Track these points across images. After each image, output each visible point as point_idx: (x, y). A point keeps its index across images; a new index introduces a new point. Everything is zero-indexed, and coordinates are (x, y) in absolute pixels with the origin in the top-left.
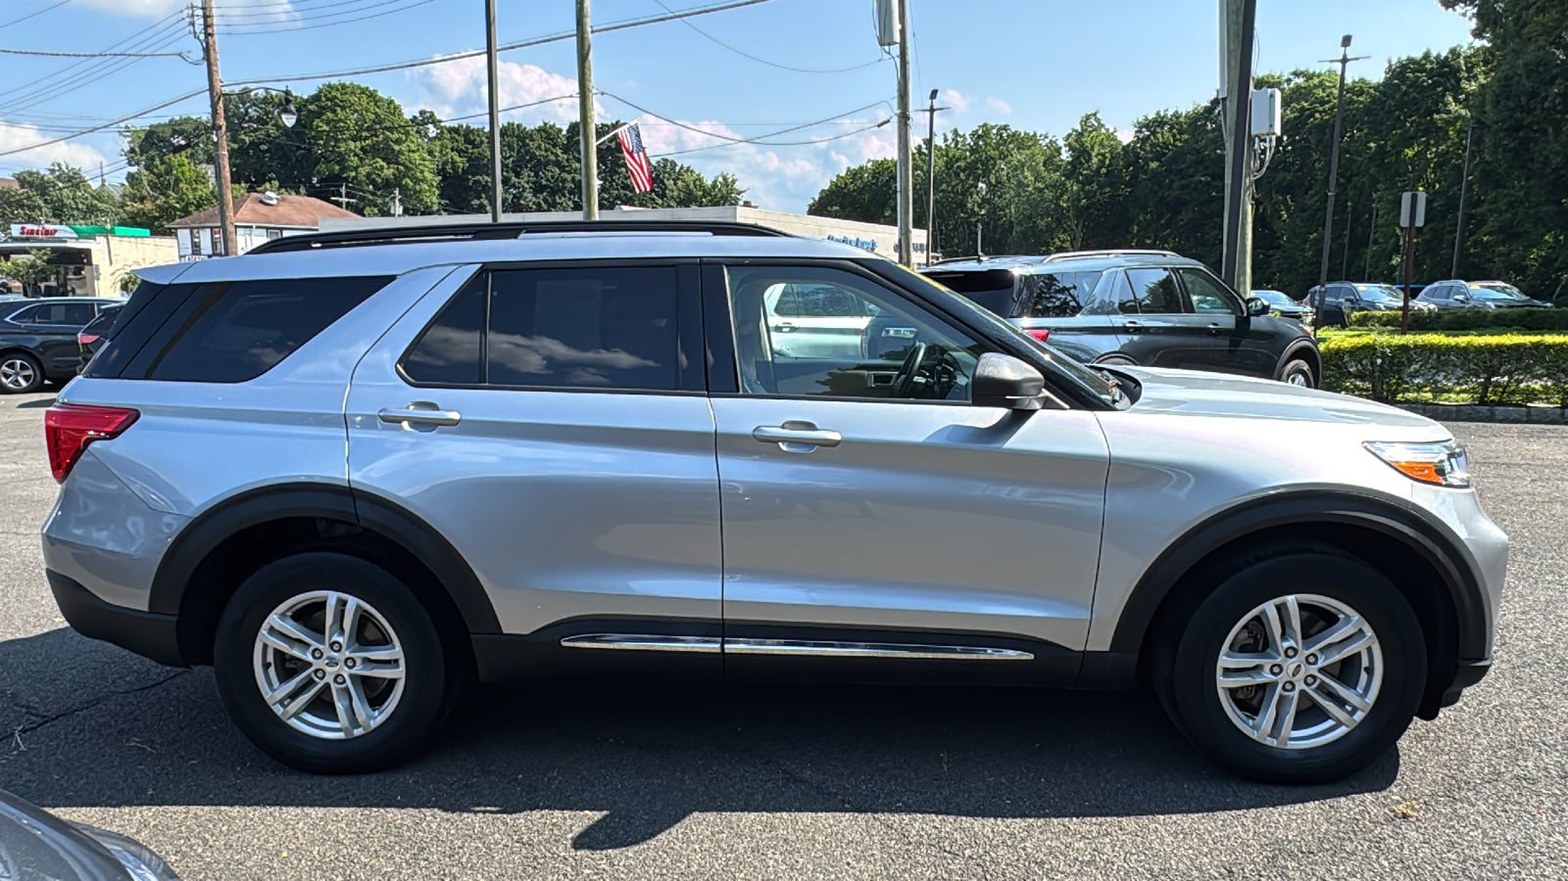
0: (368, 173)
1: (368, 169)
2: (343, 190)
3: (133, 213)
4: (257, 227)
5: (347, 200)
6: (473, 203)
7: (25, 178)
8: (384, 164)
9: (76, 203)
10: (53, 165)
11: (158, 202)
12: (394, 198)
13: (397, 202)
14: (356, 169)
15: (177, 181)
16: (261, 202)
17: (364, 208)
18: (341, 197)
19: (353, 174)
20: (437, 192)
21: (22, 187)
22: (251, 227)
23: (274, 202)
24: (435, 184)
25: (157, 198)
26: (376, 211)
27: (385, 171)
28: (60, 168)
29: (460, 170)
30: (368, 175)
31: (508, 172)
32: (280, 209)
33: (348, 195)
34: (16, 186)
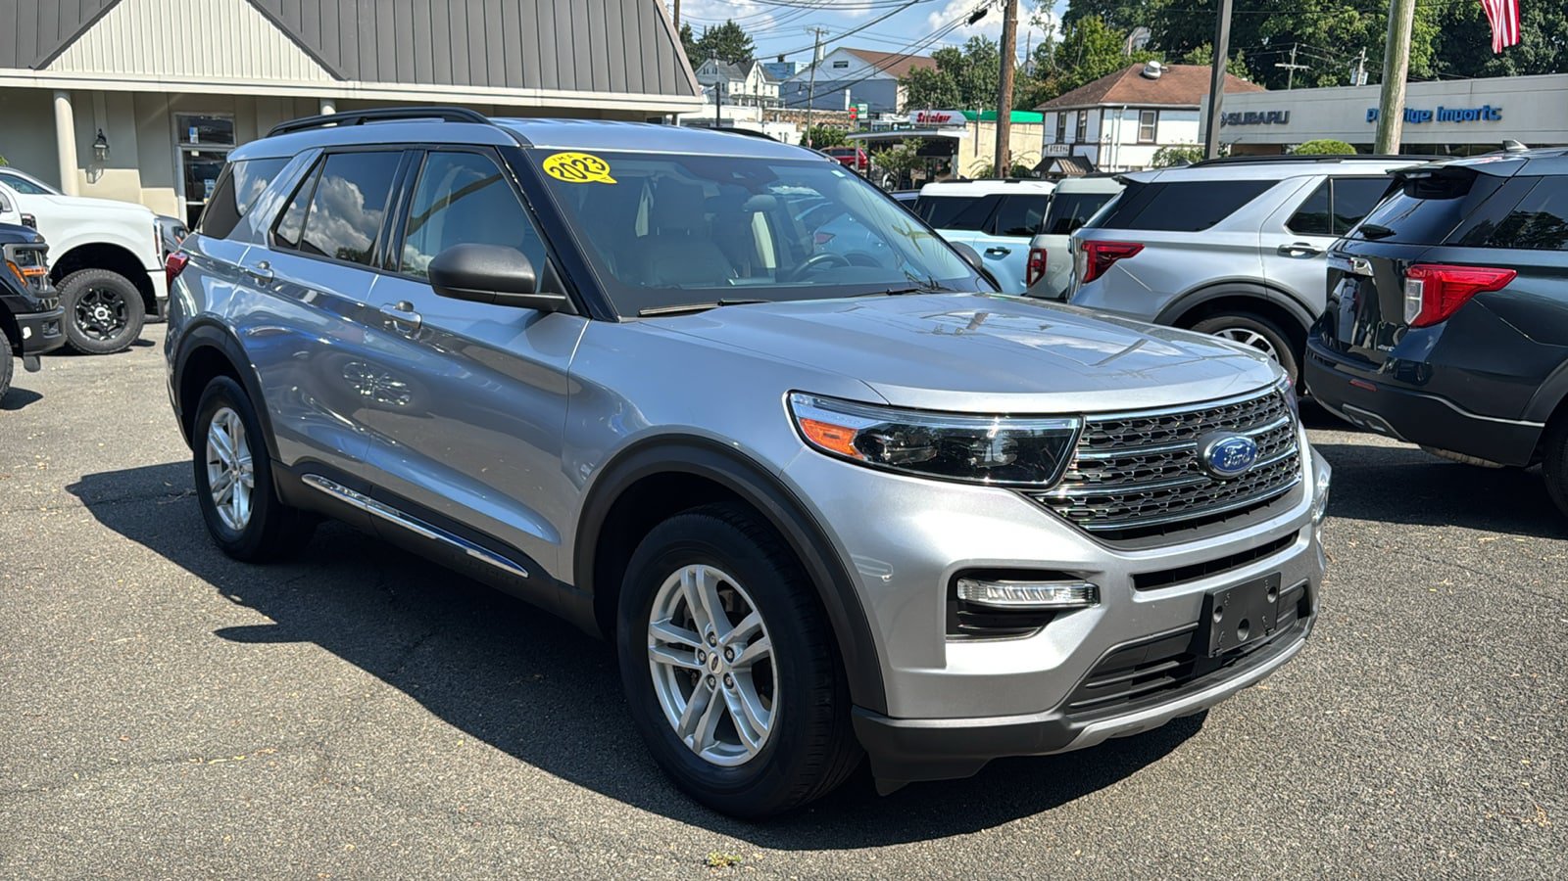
0: (1331, 27)
1: (1331, 21)
2: (1293, 54)
3: (1033, 93)
4: (1129, 108)
5: (1295, 67)
6: (1489, 64)
7: (943, 57)
8: (1356, 14)
9: (986, 84)
10: (971, 40)
11: (1061, 78)
12: (1358, 61)
13: (1362, 64)
14: (1315, 23)
15: (1086, 51)
16: (1142, 75)
17: (1319, 77)
18: (1289, 62)
19: (1310, 30)
20: (1430, 50)
21: (939, 67)
22: (1122, 108)
23: (1158, 74)
24: (1428, 38)
25: (1060, 75)
26: (1334, 80)
27: (1357, 24)
28: (978, 43)
29: (1476, 16)
30: (1331, 31)
31: (1555, 13)
32: (1163, 84)
33: (1299, 60)
34: (934, 65)
